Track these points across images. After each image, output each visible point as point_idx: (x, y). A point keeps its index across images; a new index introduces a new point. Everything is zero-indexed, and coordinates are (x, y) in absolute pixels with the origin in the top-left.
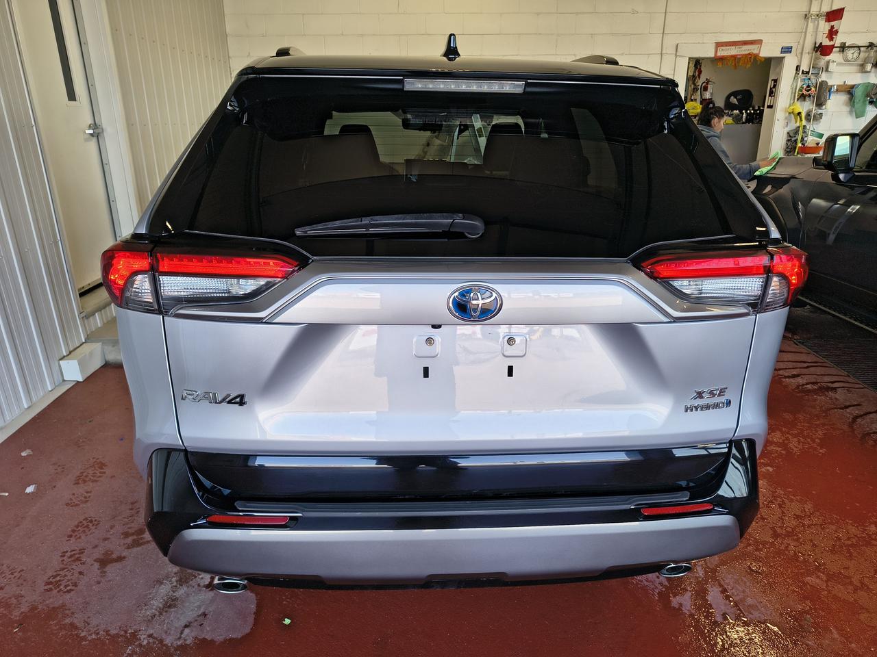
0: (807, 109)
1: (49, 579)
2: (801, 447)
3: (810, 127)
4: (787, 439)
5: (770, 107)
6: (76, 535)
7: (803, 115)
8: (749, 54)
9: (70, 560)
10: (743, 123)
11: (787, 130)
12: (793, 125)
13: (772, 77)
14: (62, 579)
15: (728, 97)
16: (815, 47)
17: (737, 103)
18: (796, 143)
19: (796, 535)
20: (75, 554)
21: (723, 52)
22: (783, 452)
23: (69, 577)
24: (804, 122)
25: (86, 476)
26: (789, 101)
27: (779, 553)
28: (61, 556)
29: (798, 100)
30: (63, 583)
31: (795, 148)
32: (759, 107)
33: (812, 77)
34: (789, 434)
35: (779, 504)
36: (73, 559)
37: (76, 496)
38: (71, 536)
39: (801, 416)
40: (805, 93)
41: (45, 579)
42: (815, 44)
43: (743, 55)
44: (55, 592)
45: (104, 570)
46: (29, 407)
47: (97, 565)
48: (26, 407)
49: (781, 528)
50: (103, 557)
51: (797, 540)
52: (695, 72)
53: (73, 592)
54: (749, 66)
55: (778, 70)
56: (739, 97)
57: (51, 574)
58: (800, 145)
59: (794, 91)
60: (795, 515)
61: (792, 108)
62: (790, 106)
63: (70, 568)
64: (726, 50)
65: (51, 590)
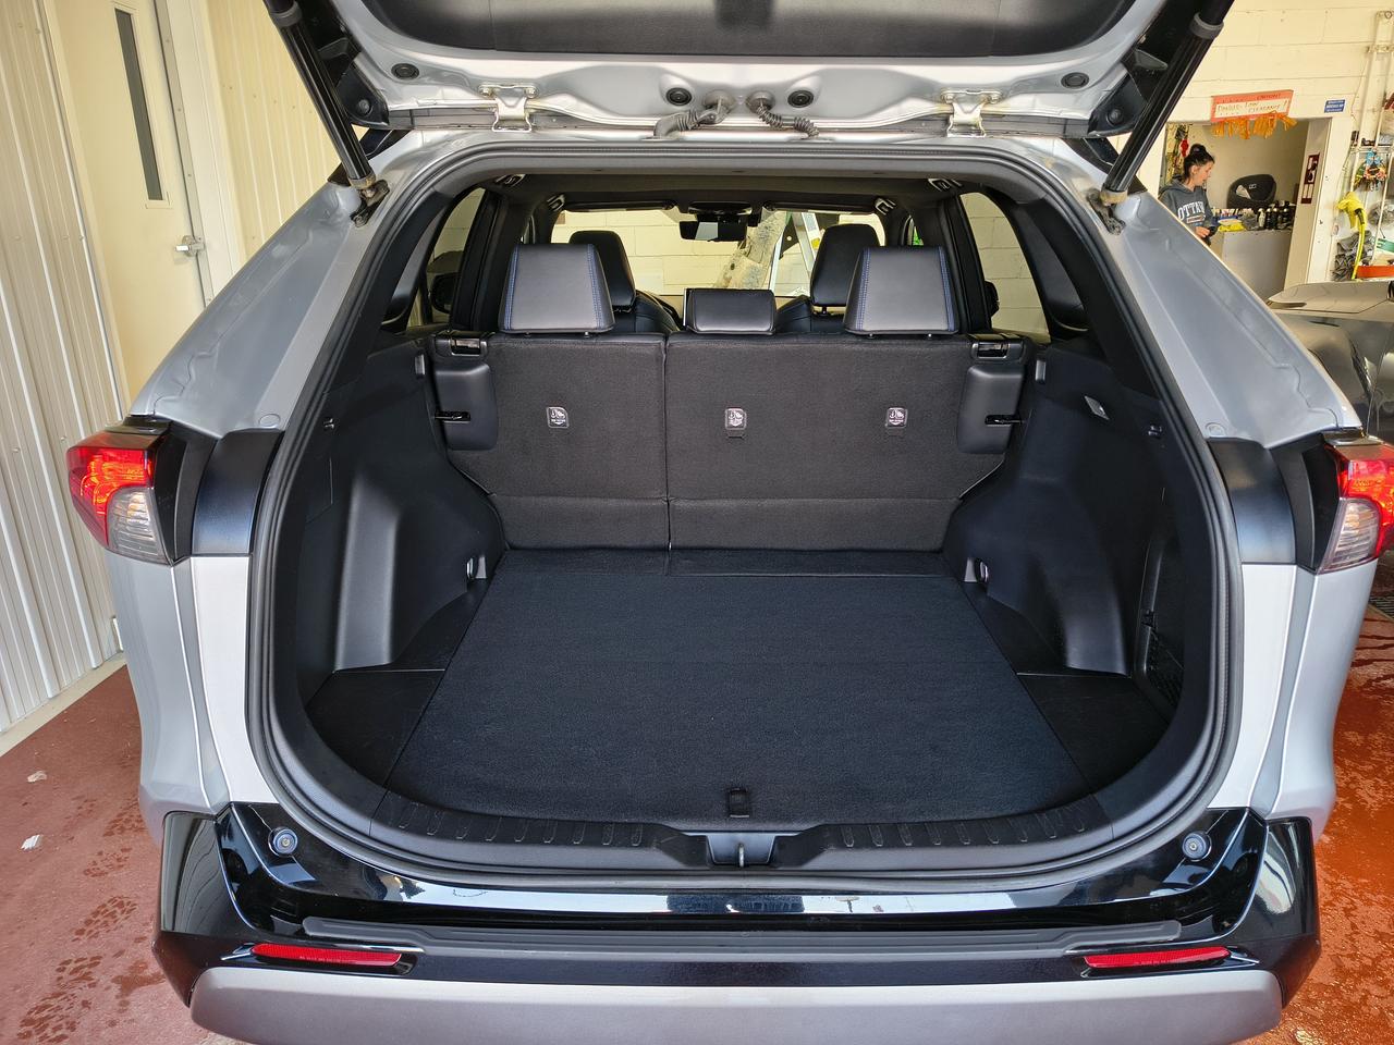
0: (1371, 204)
1: (30, 1013)
2: (1380, 796)
3: (1377, 233)
4: (1354, 780)
5: (1307, 201)
6: (91, 931)
7: (1365, 214)
8: (1270, 114)
9: (72, 977)
10: (1260, 229)
11: (1338, 238)
12: (1347, 232)
13: (1309, 151)
14: (52, 1014)
15: (1234, 187)
16: (1385, 100)
17: (1249, 197)
18: (1353, 261)
19: (1380, 973)
20: (82, 967)
21: (1225, 112)
22: (1348, 806)
23: (64, 1012)
24: (1367, 226)
25: (127, 821)
26: (1340, 189)
27: (1349, 1009)
28: (59, 970)
29: (1355, 188)
30: (53, 1023)
31: (1352, 269)
32: (1287, 203)
33: (1380, 150)
34: (1359, 772)
35: (1345, 910)
36: (78, 975)
37: (104, 855)
38: (81, 932)
39: (1377, 737)
40: (1368, 176)
41: (24, 1012)
42: (1385, 94)
43: (1259, 116)
44: (36, 1038)
45: (127, 999)
46: (55, 697)
47: (115, 989)
48: (50, 696)
49: (1352, 957)
50: (128, 975)
51: (1384, 984)
52: (1176, 146)
53: (65, 1042)
54: (1268, 134)
55: (1320, 139)
56: (1251, 187)
57: (34, 1004)
58: (1360, 264)
59: (1348, 175)
60: (1376, 932)
61: (1345, 201)
62: (1341, 199)
63: (70, 992)
64: (1231, 108)
65: (29, 1034)
